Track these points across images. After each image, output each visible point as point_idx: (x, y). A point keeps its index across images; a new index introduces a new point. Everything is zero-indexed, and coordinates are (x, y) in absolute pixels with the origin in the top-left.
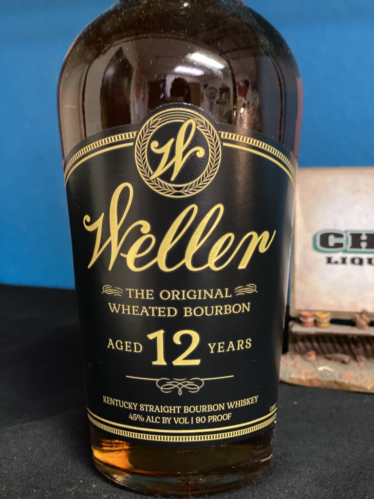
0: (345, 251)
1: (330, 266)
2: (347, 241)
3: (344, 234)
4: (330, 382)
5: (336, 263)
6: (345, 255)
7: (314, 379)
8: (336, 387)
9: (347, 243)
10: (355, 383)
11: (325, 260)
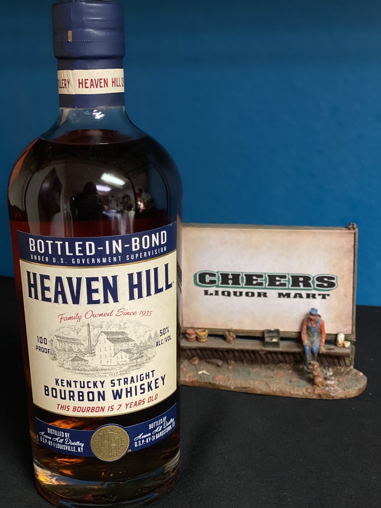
0: (217, 286)
1: (207, 296)
2: (218, 279)
3: (217, 274)
4: (206, 383)
5: (211, 294)
6: (217, 289)
7: (195, 381)
8: (210, 386)
9: (219, 281)
10: (223, 384)
11: (204, 293)
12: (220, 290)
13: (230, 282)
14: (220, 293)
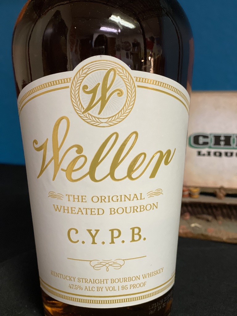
0: (210, 147)
1: (200, 157)
3: (209, 136)
4: (199, 234)
5: (204, 155)
6: (210, 150)
7: (188, 233)
8: (202, 238)
9: (211, 142)
10: (215, 236)
11: (196, 153)
12: (213, 151)
13: (222, 143)
14: (212, 154)
